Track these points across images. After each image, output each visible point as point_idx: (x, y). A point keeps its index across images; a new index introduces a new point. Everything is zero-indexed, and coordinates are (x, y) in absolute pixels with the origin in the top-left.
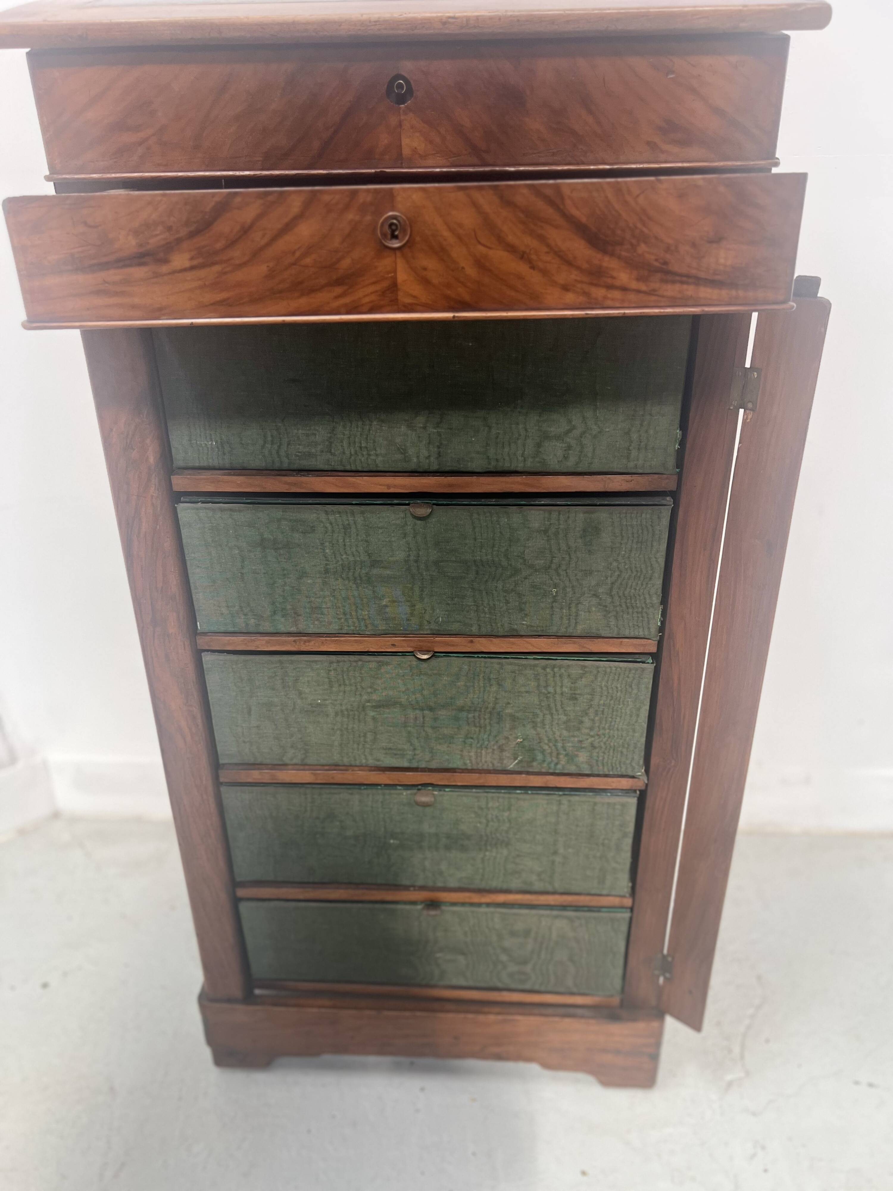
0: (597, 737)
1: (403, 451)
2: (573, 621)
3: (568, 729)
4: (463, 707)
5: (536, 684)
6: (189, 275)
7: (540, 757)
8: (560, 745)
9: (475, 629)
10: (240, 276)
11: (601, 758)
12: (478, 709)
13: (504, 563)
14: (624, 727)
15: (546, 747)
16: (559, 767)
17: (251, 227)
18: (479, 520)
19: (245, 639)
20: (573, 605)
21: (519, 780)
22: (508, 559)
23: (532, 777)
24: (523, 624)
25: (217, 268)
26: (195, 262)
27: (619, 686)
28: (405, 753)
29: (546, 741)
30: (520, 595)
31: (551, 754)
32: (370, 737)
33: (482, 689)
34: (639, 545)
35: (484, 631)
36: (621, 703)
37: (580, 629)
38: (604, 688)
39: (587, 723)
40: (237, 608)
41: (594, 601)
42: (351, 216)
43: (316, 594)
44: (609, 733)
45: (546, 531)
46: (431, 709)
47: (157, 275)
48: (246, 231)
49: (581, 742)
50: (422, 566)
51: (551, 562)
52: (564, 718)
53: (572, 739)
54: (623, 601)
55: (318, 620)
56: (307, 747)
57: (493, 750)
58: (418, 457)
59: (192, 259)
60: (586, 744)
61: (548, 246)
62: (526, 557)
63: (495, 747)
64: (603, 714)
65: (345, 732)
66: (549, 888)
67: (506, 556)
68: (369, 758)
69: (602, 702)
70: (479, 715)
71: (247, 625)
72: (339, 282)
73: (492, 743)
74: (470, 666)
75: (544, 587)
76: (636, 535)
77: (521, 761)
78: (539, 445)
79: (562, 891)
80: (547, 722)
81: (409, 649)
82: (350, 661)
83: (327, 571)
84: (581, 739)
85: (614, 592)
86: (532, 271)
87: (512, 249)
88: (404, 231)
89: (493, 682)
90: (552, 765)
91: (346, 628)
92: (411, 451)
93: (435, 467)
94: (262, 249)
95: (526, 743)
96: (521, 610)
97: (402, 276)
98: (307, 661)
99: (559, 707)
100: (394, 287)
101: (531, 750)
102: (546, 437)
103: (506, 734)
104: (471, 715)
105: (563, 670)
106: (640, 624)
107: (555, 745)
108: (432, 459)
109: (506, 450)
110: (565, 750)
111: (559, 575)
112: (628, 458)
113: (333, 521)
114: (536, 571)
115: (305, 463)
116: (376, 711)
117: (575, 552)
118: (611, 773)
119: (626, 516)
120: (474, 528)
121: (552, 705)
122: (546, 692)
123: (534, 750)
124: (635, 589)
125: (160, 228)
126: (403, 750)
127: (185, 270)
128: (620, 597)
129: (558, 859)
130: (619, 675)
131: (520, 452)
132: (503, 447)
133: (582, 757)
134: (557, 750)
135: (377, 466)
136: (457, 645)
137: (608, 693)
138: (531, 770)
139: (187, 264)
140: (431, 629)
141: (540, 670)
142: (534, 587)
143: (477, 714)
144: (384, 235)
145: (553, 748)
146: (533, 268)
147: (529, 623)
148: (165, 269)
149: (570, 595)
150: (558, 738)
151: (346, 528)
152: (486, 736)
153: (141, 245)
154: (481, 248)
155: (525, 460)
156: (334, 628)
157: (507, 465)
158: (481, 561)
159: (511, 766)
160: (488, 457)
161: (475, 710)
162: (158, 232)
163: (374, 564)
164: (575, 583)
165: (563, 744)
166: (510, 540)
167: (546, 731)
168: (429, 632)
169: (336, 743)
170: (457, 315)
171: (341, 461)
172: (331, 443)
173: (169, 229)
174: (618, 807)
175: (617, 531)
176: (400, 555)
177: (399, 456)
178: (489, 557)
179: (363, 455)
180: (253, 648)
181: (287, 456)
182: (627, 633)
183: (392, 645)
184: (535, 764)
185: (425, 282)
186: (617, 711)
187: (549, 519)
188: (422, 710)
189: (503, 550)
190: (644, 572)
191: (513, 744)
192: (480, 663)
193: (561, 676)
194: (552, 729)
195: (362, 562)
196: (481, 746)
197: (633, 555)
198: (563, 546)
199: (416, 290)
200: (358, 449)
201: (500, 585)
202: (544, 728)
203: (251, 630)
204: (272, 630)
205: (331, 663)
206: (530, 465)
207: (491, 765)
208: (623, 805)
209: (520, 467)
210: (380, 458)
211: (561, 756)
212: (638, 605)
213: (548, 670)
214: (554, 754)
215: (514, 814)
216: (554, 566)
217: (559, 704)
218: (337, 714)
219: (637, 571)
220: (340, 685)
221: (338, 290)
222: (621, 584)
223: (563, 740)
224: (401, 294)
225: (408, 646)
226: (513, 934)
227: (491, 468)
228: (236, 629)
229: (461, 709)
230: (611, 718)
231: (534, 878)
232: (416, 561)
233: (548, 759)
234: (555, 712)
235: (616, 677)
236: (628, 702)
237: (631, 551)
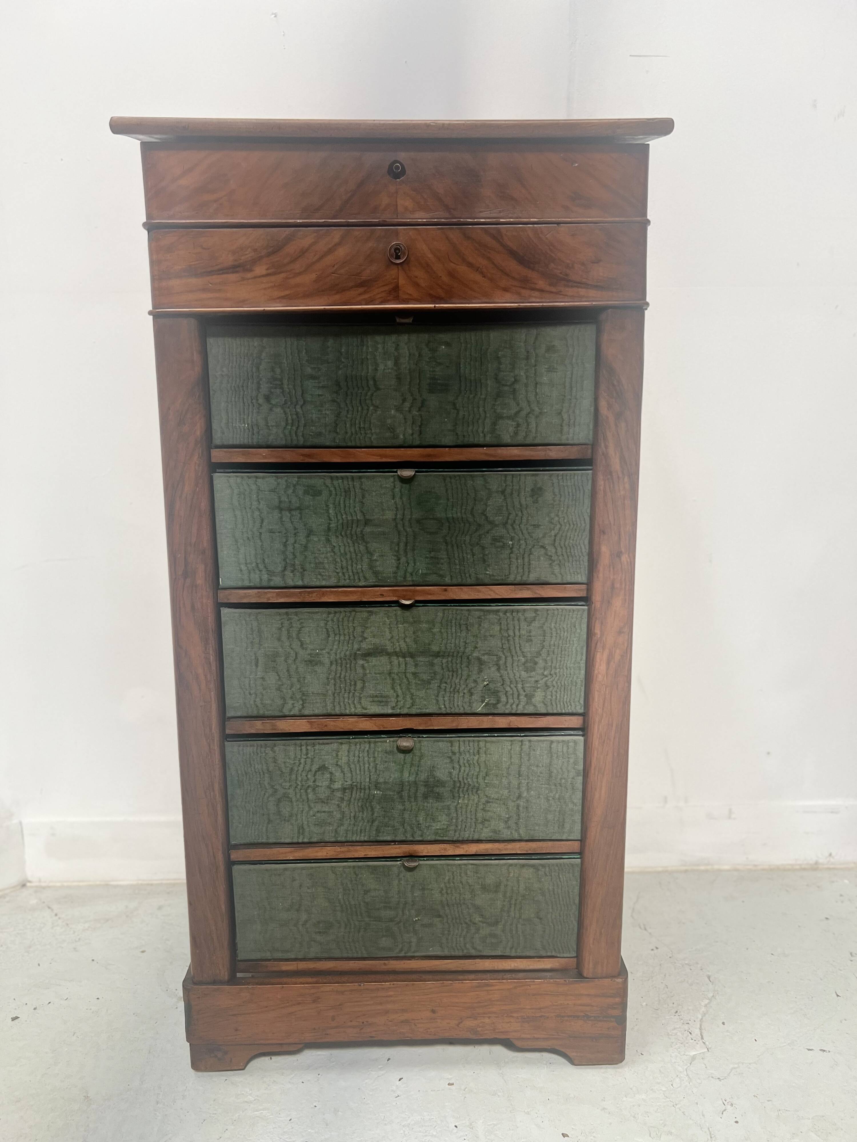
0: (549, 677)
1: (392, 429)
2: (526, 570)
3: (527, 670)
4: (439, 652)
5: (499, 628)
6: (265, 280)
7: (503, 699)
8: (520, 686)
9: (447, 580)
10: (298, 280)
11: (554, 697)
12: (451, 654)
13: (471, 520)
14: (572, 665)
15: (508, 689)
16: (520, 707)
17: (307, 250)
18: (451, 483)
19: (259, 592)
20: (526, 555)
21: (486, 723)
22: (473, 516)
23: (497, 718)
24: (487, 574)
25: (283, 275)
26: (269, 271)
27: (565, 626)
28: (389, 700)
29: (509, 683)
30: (483, 548)
31: (513, 694)
32: (359, 685)
33: (454, 635)
34: (574, 502)
35: (455, 581)
36: (568, 643)
37: (532, 578)
38: (554, 629)
39: (541, 663)
40: (254, 565)
41: (543, 551)
42: (370, 244)
43: (320, 550)
44: (559, 672)
45: (503, 492)
46: (412, 656)
47: (243, 279)
48: (303, 252)
49: (537, 681)
50: (407, 523)
51: (508, 519)
52: (523, 660)
53: (530, 679)
54: (564, 550)
55: (320, 574)
56: (304, 698)
57: (464, 693)
58: (404, 435)
59: (267, 269)
60: (542, 682)
61: (493, 263)
62: (488, 515)
63: (465, 691)
64: (554, 654)
65: (338, 681)
66: (516, 836)
67: (472, 513)
68: (358, 706)
69: (552, 643)
70: (452, 660)
71: (261, 580)
72: (361, 285)
73: (463, 687)
74: (444, 613)
75: (503, 540)
76: (571, 494)
77: (487, 704)
78: (494, 424)
79: (527, 838)
80: (509, 665)
81: (395, 599)
82: (346, 612)
83: (329, 529)
84: (536, 679)
85: (557, 544)
86: (483, 278)
87: (470, 265)
88: (404, 254)
89: (463, 627)
90: (514, 706)
91: (343, 581)
92: (399, 430)
93: (417, 443)
94: (314, 263)
95: (491, 686)
96: (484, 561)
97: (402, 281)
98: (309, 613)
99: (518, 648)
100: (396, 288)
101: (495, 693)
102: (500, 417)
103: (474, 677)
104: (444, 661)
105: (520, 614)
106: (578, 571)
107: (516, 687)
108: (414, 436)
109: (470, 428)
110: (525, 691)
111: (514, 529)
112: (561, 432)
113: (337, 485)
114: (497, 526)
115: (317, 441)
116: (365, 660)
117: (526, 508)
118: (564, 711)
119: (562, 478)
120: (447, 490)
121: (512, 648)
122: (507, 635)
123: (498, 692)
124: (573, 540)
125: (249, 250)
126: (387, 697)
127: (263, 276)
128: (561, 548)
129: (522, 803)
130: (565, 616)
131: (481, 429)
132: (468, 426)
133: (538, 696)
134: (518, 691)
135: (372, 442)
136: (433, 594)
137: (557, 633)
138: (496, 712)
139: (264, 272)
140: (413, 581)
141: (501, 614)
142: (495, 540)
143: (450, 659)
144: (392, 256)
145: (515, 689)
146: (484, 277)
147: (491, 573)
148: (249, 275)
149: (523, 546)
150: (518, 679)
151: (347, 492)
152: (458, 680)
153: (236, 260)
154: (452, 264)
155: (485, 436)
156: (333, 581)
157: (471, 440)
158: (453, 518)
159: (479, 710)
160: (457, 434)
161: (448, 656)
162: (248, 253)
163: (367, 522)
164: (527, 536)
165: (522, 685)
166: (475, 500)
167: (508, 673)
168: (411, 583)
169: (330, 692)
170: (437, 305)
171: (344, 439)
172: (337, 425)
173: (255, 250)
174: (571, 744)
175: (557, 491)
176: (389, 515)
177: (388, 434)
178: (459, 514)
179: (361, 434)
180: (265, 601)
181: (303, 436)
182: (569, 579)
183: (381, 595)
184: (499, 706)
185: (417, 285)
186: (565, 650)
187: (505, 481)
188: (404, 657)
189: (469, 508)
190: (579, 525)
191: (480, 687)
192: (452, 610)
193: (519, 620)
194: (513, 670)
195: (358, 521)
196: (454, 690)
197: (569, 510)
198: (517, 504)
199: (411, 290)
200: (357, 429)
201: (468, 538)
202: (506, 670)
203: (265, 584)
204: (282, 584)
205: (329, 613)
206: (488, 439)
207: (462, 709)
208: (575, 742)
209: (481, 441)
210: (374, 436)
211: (522, 697)
212: (576, 554)
213: (508, 614)
214: (516, 696)
215: (483, 757)
216: (509, 521)
217: (518, 646)
218: (331, 663)
219: (574, 525)
220: (336, 635)
221: (361, 290)
222: (562, 536)
223: (522, 681)
224: (401, 292)
225: (393, 596)
226: (485, 888)
227: (459, 442)
228: (252, 584)
229: (437, 655)
230: (561, 657)
231: (502, 825)
232: (402, 520)
233: (511, 701)
234: (514, 654)
235: (563, 618)
236: (573, 641)
237: (568, 507)
